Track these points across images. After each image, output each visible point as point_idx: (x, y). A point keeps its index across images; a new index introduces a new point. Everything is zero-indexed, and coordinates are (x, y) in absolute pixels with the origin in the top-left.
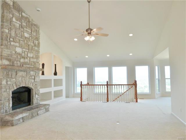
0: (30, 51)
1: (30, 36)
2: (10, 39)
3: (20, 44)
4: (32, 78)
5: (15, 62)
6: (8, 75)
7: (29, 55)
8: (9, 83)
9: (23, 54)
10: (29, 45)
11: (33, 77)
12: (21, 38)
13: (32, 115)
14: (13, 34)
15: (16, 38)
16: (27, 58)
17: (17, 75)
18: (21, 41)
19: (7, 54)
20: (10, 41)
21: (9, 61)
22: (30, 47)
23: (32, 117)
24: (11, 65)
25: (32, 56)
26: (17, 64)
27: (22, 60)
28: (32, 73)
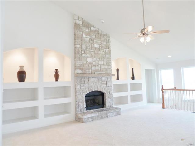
0: (100, 59)
1: (100, 46)
2: (81, 52)
3: (91, 54)
4: (104, 84)
5: (87, 70)
6: (82, 81)
7: (100, 63)
8: (82, 88)
9: (94, 63)
10: (99, 55)
11: (105, 82)
12: (91, 49)
13: (101, 116)
14: (84, 47)
15: (87, 50)
16: (98, 66)
17: (89, 81)
18: (91, 52)
19: (79, 64)
20: (82, 54)
21: (81, 70)
22: (101, 55)
23: (101, 118)
24: (83, 73)
25: (103, 64)
26: (89, 72)
27: (93, 68)
28: (103, 79)
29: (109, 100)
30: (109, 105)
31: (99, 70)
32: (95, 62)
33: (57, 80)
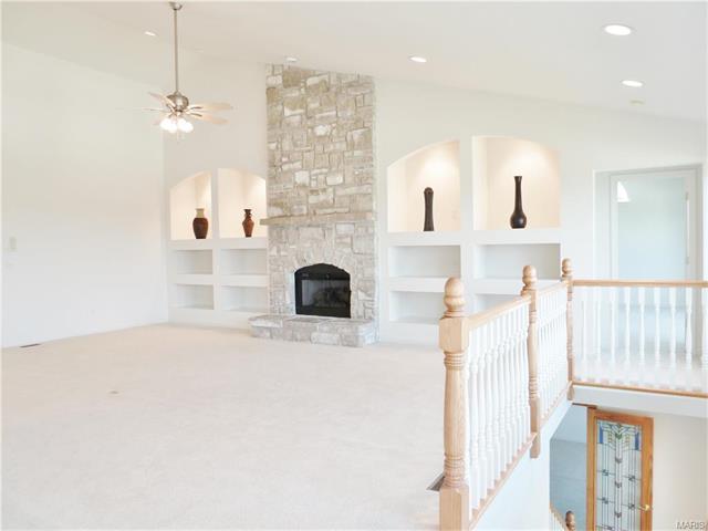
0: (334, 169)
1: (332, 128)
2: (281, 160)
3: (304, 160)
4: (344, 244)
5: (295, 207)
6: (281, 237)
7: (330, 181)
9: (314, 184)
10: (329, 155)
11: (348, 240)
12: (307, 145)
14: (287, 145)
15: (294, 151)
16: (324, 190)
18: (305, 154)
20: (282, 164)
21: (281, 208)
22: (335, 157)
24: (286, 216)
25: (341, 181)
26: (301, 210)
27: (313, 199)
28: (343, 228)
29: (361, 295)
30: (361, 313)
31: (327, 202)
32: (317, 180)
33: (248, 234)
